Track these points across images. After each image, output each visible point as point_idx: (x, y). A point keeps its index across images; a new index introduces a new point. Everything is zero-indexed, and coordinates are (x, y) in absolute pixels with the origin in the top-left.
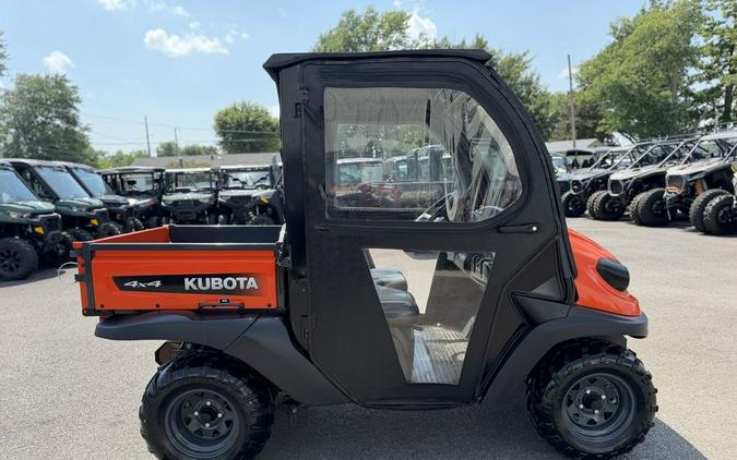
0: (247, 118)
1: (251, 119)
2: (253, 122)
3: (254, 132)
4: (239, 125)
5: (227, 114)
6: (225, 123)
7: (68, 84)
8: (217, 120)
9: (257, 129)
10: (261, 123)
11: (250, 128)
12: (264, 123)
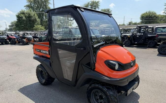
0: (149, 15)
1: (150, 15)
2: (151, 16)
3: (151, 19)
4: (147, 17)
5: (144, 14)
6: (143, 17)
7: (110, 10)
8: (141, 16)
9: (152, 18)
10: (153, 16)
11: (150, 18)
12: (154, 16)
